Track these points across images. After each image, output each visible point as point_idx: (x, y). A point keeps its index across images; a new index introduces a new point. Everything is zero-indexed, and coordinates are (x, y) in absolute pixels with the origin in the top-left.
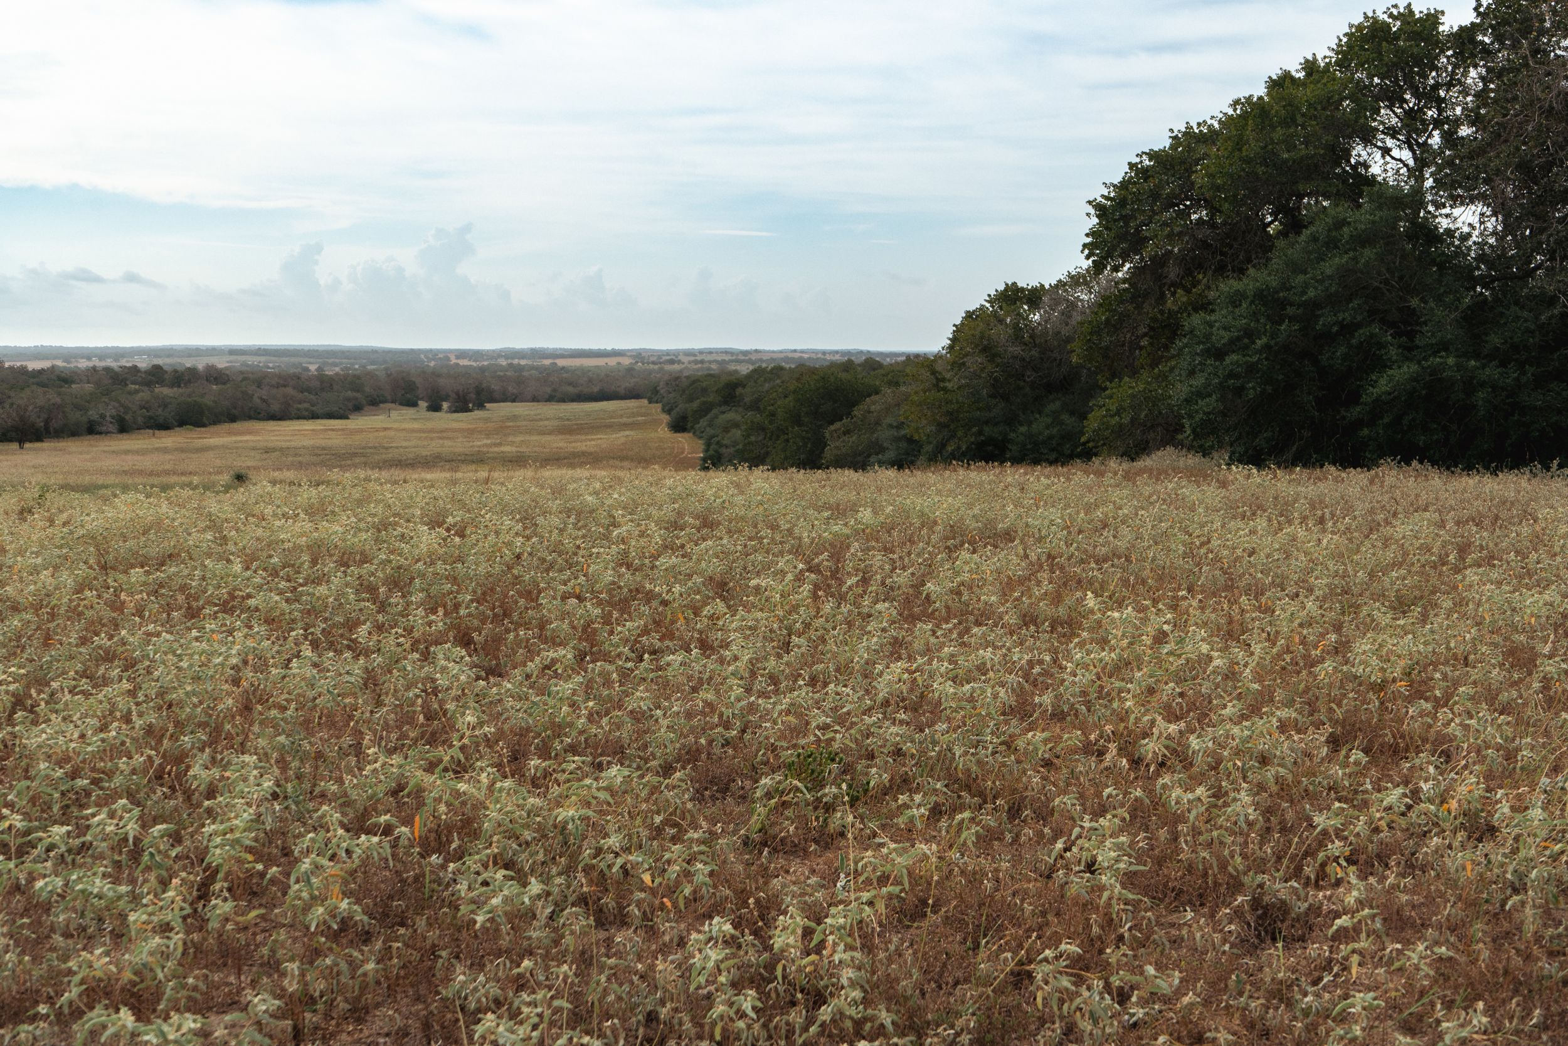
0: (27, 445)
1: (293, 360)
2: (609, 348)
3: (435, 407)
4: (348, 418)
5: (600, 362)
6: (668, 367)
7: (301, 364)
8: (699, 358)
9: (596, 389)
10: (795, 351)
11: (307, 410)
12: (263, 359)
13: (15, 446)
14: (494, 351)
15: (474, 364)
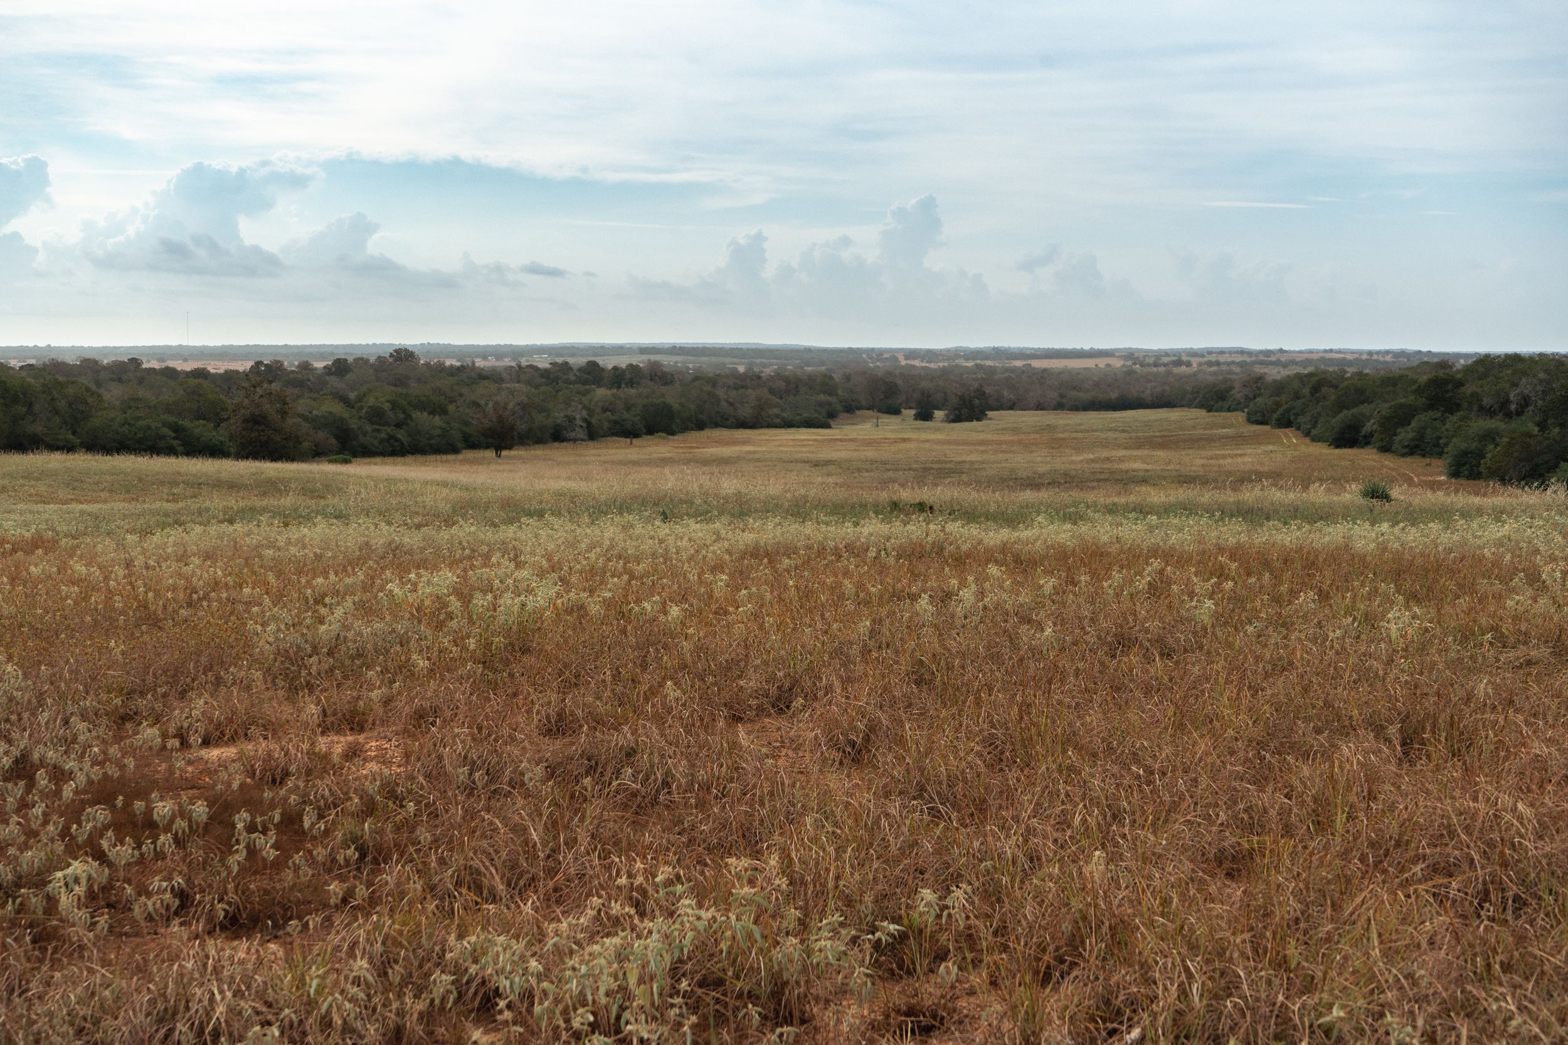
0: (504, 453)
1: (714, 360)
2: (1087, 347)
3: (925, 415)
4: (829, 427)
5: (1089, 363)
6: (1177, 370)
7: (724, 364)
8: (1213, 358)
9: (1114, 395)
10: (1331, 351)
11: (778, 416)
12: (680, 358)
13: (490, 454)
14: (948, 350)
15: (932, 366)
